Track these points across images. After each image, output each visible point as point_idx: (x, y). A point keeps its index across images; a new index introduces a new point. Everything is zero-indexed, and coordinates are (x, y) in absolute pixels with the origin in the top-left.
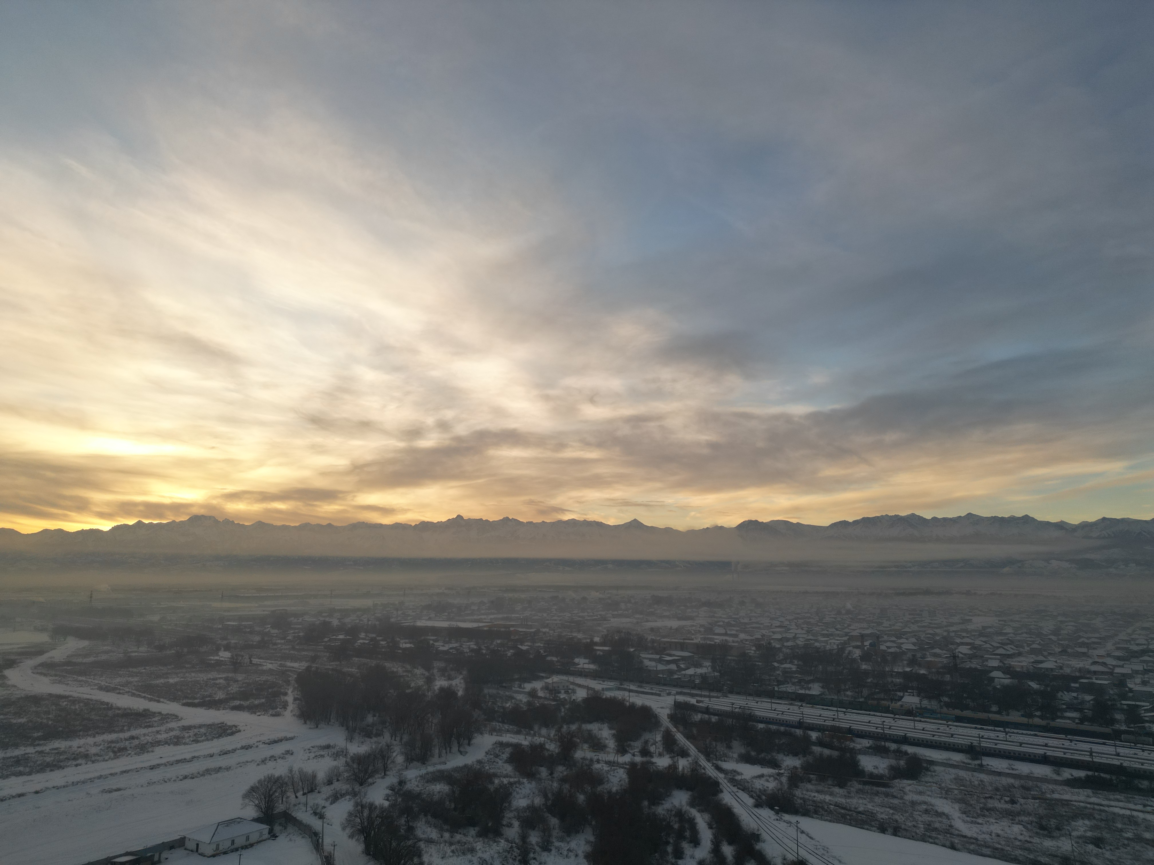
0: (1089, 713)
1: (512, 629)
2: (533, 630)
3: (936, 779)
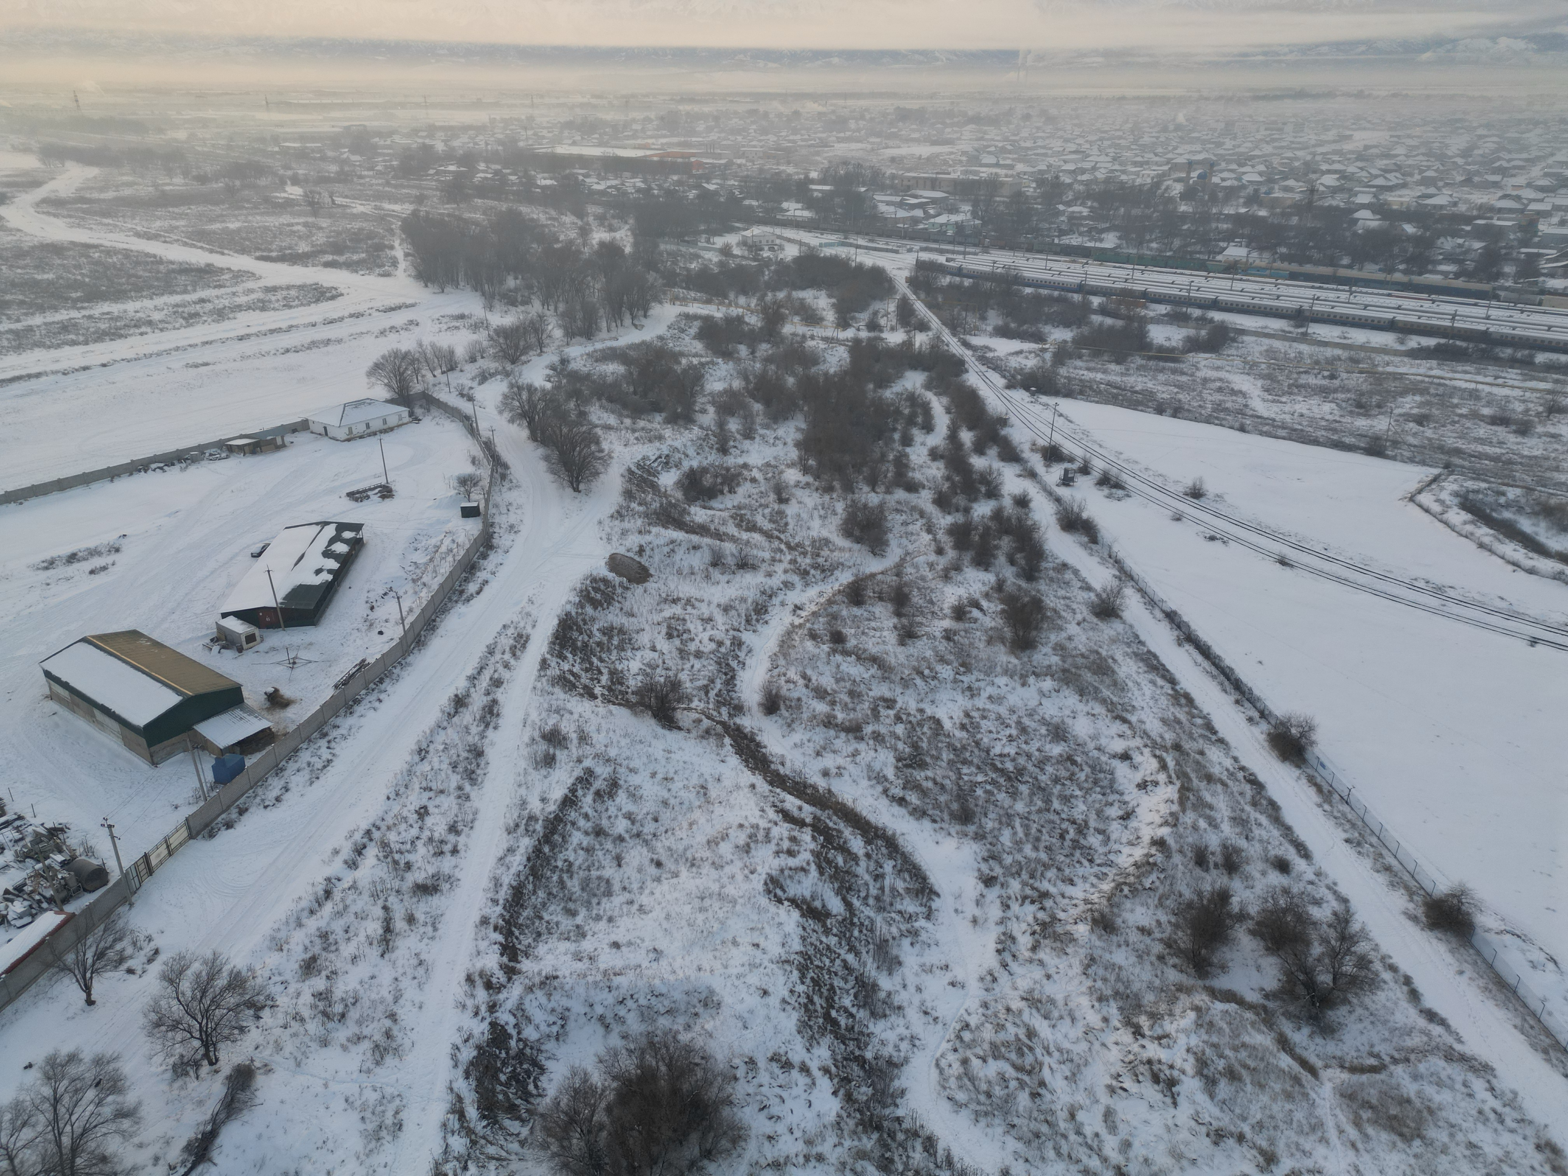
0: (1470, 265)
1: (693, 159)
2: (723, 161)
3: (1242, 351)
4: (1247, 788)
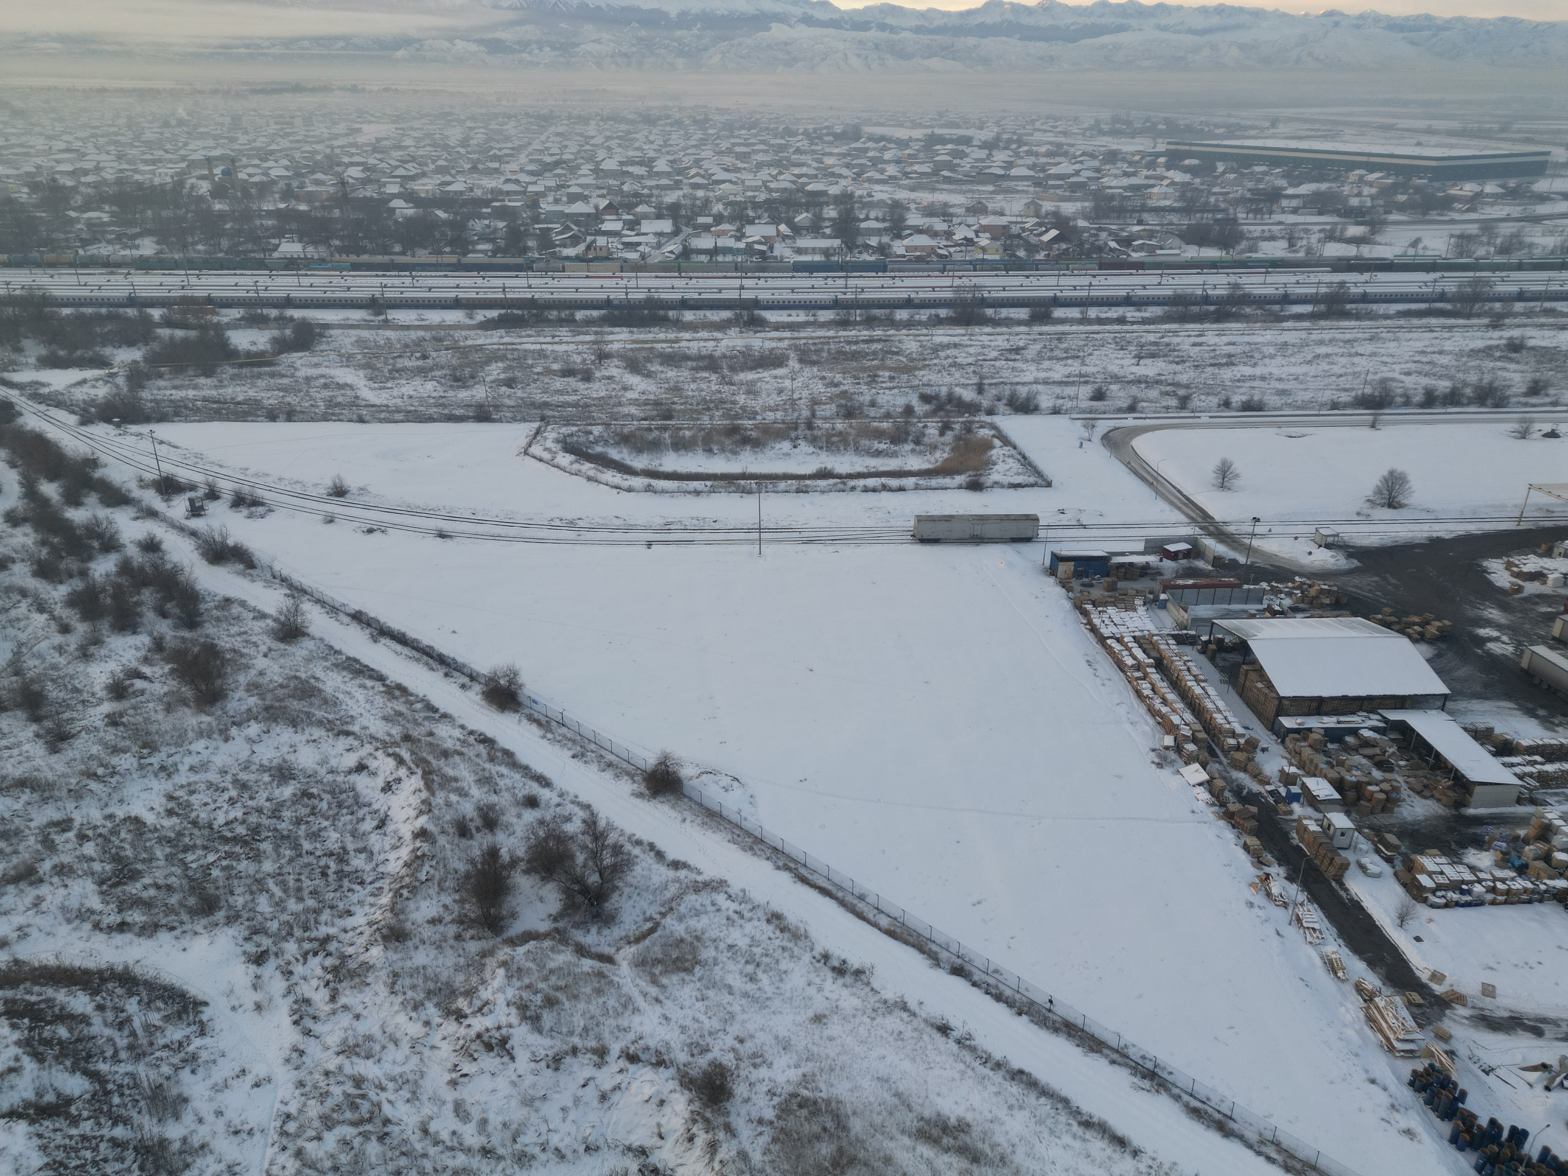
0: (501, 243)
3: (333, 345)
4: (482, 749)
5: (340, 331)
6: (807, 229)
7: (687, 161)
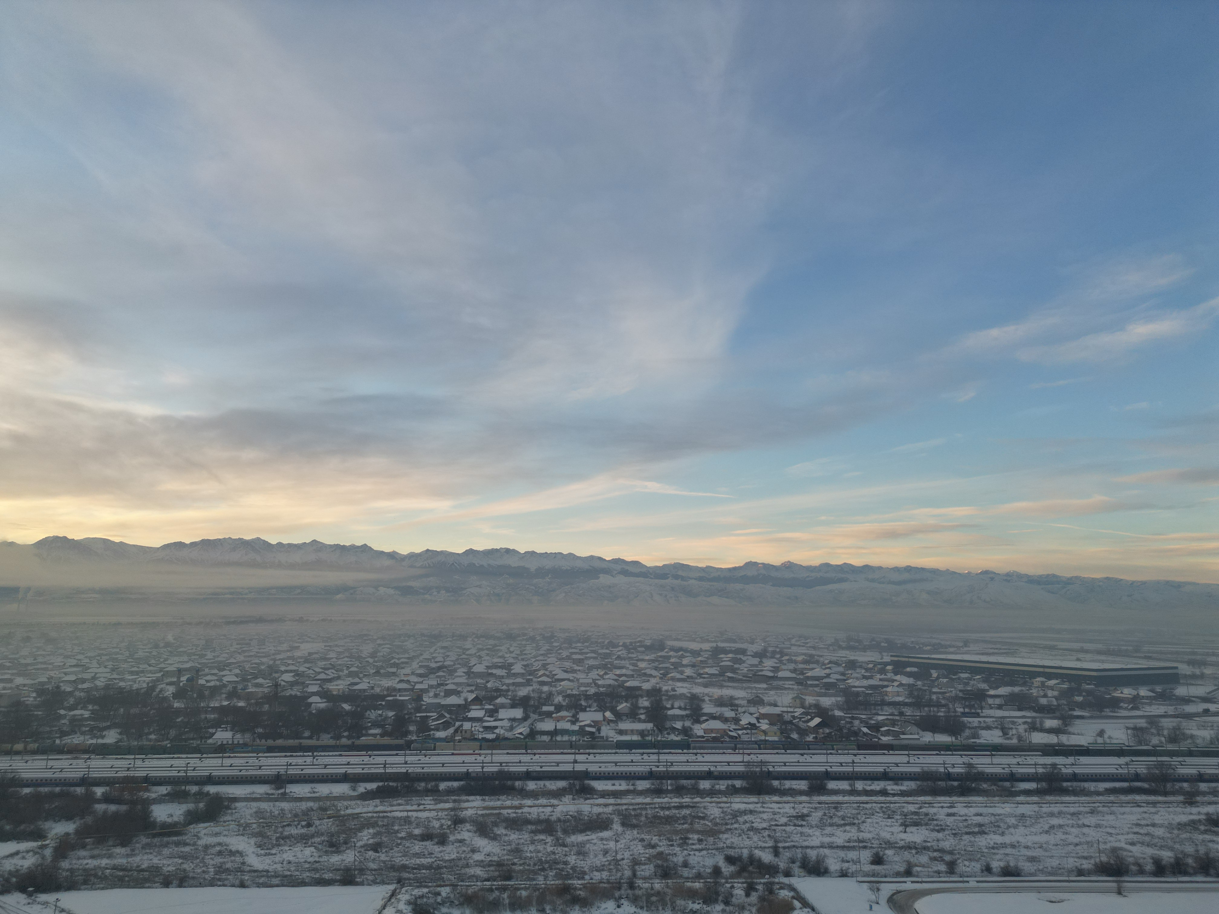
0: (389, 728)
3: (237, 815)
5: (244, 804)
6: (627, 715)
7: (537, 665)
